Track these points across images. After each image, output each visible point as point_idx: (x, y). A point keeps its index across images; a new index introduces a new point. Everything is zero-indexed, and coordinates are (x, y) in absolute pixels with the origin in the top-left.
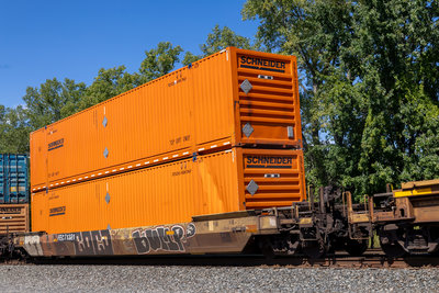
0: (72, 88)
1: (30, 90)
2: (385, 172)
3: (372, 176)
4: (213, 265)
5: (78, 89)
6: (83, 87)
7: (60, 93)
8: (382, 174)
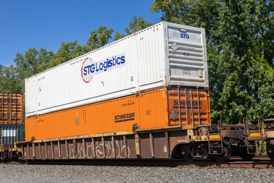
0: (45, 54)
1: (18, 55)
2: (239, 109)
3: (231, 111)
4: (131, 166)
5: (48, 55)
6: (51, 54)
7: (37, 57)
8: (237, 109)
